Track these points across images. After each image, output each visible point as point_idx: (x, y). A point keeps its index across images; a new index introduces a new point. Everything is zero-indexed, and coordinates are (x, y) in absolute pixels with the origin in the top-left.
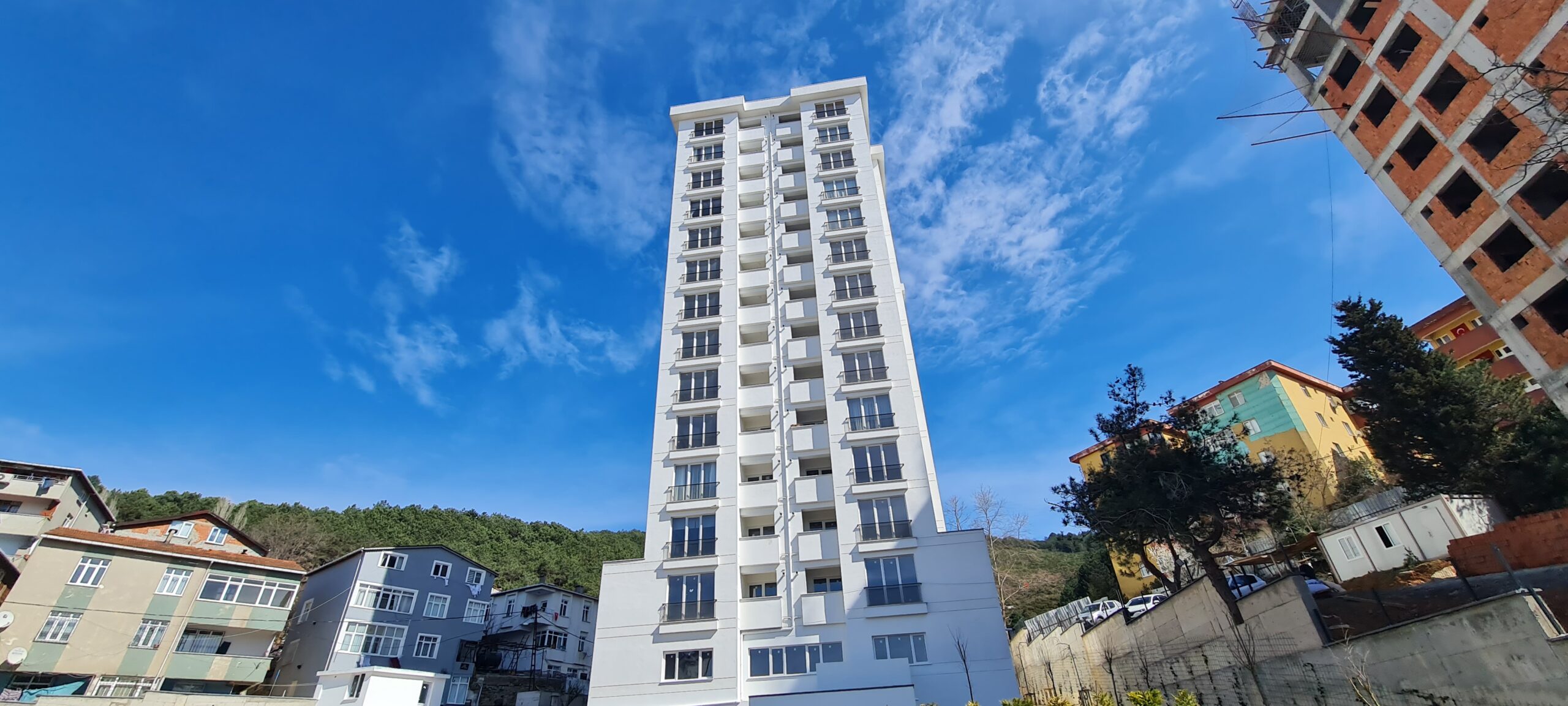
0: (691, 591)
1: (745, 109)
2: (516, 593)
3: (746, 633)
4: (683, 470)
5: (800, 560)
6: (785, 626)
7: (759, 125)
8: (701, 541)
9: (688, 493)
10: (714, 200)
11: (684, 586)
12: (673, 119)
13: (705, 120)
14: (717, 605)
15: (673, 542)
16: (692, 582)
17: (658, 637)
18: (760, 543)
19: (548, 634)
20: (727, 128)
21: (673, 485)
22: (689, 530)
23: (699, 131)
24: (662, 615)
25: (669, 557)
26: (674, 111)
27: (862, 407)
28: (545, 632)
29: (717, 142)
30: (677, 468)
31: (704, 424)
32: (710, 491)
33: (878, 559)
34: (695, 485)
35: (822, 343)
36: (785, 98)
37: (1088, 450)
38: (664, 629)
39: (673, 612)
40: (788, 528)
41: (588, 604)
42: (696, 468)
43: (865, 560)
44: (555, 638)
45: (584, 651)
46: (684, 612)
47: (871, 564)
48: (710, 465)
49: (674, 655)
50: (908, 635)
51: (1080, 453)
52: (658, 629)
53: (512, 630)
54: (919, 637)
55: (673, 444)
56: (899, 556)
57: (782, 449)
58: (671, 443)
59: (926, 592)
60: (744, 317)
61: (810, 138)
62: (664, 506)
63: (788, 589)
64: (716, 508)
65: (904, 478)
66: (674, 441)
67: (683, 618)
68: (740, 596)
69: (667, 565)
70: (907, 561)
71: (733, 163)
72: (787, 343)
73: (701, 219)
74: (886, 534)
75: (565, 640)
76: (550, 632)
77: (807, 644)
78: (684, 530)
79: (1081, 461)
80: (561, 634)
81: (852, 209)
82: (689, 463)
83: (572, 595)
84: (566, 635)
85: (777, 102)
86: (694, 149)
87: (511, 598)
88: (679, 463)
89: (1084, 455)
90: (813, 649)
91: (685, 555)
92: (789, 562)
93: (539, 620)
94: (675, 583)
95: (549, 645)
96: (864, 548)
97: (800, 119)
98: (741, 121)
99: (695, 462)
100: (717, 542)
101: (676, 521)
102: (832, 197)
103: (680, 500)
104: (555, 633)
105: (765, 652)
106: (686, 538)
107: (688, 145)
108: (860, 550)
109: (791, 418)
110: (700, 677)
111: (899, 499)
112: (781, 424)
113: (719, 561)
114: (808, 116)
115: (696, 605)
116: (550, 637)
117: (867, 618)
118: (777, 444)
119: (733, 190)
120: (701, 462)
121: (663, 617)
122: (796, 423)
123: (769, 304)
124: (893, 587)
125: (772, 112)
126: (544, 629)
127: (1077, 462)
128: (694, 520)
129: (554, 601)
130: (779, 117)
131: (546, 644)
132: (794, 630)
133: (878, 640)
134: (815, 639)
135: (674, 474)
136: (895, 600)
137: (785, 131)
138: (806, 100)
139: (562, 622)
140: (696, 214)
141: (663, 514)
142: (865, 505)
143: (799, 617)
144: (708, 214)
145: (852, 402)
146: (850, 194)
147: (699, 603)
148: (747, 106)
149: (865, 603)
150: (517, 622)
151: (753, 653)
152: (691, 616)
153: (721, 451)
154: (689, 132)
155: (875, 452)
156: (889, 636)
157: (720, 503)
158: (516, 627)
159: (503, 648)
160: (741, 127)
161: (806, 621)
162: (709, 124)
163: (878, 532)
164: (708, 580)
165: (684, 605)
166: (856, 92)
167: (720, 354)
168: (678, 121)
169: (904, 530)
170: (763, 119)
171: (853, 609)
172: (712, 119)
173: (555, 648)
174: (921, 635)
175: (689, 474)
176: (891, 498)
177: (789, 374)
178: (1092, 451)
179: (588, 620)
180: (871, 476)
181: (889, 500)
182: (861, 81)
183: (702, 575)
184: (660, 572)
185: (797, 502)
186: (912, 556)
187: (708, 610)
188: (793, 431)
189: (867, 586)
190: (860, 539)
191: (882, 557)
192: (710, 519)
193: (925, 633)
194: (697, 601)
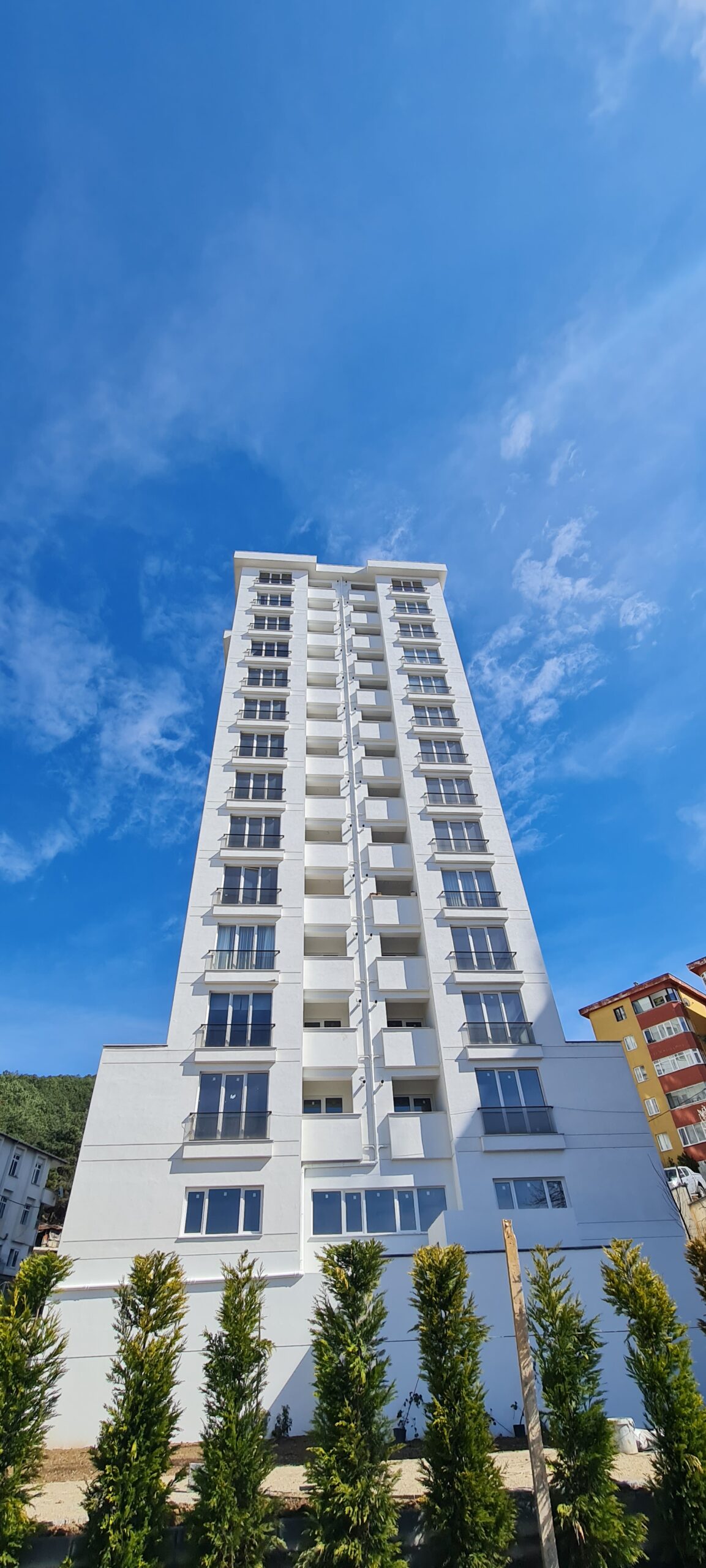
0: (233, 1097)
1: (317, 570)
3: (310, 1166)
4: (227, 933)
5: (386, 1066)
6: (366, 1160)
7: (329, 587)
8: (250, 1028)
9: (235, 963)
10: (279, 643)
11: (223, 1090)
12: (236, 563)
13: (272, 570)
14: (271, 1120)
15: (209, 1025)
16: (234, 1084)
17: (179, 1164)
18: (330, 1038)
20: (295, 581)
21: (215, 949)
22: (234, 1012)
23: (264, 578)
24: (188, 1130)
25: (204, 1045)
26: (238, 554)
27: (459, 881)
29: (284, 592)
30: (221, 928)
31: (260, 878)
32: (266, 959)
33: (491, 1070)
34: (244, 951)
35: (406, 806)
36: (358, 568)
37: (600, 1003)
38: (191, 1152)
39: (205, 1127)
40: (368, 1021)
42: (246, 931)
43: (477, 1070)
46: (220, 1128)
47: (485, 1076)
48: (267, 929)
49: (202, 1194)
50: (540, 1179)
51: (592, 1006)
52: (181, 1150)
54: (556, 1183)
55: (219, 898)
56: (520, 1069)
57: (359, 920)
58: (216, 896)
59: (560, 1119)
60: (310, 766)
61: (387, 607)
62: (200, 975)
63: (370, 1105)
64: (274, 984)
65: (517, 968)
66: (219, 893)
67: (219, 1137)
68: (298, 1109)
69: (201, 1057)
70: (530, 1075)
71: (301, 615)
72: (364, 801)
73: (264, 659)
74: (499, 1039)
77: (396, 1188)
78: (227, 1011)
79: (591, 1015)
81: (435, 677)
82: (238, 923)
85: (352, 570)
86: (258, 595)
88: (225, 922)
89: (596, 1007)
90: (404, 1194)
91: (226, 1045)
92: (370, 1068)
94: (209, 1083)
96: (475, 1053)
97: (375, 589)
98: (311, 581)
99: (246, 923)
100: (274, 1031)
101: (217, 998)
102: (413, 663)
103: (221, 969)
105: (335, 1195)
106: (229, 1021)
107: (251, 589)
108: (471, 1056)
109: (370, 886)
110: (241, 1232)
111: (512, 995)
112: (357, 891)
113: (276, 1056)
114: (384, 588)
115: (240, 1118)
117: (485, 1152)
118: (354, 914)
119: (301, 640)
120: (254, 923)
121: (190, 1133)
122: (375, 892)
123: (341, 757)
124: (514, 1111)
125: (345, 579)
127: (587, 1016)
128: (241, 998)
130: (352, 584)
132: (378, 1166)
133: (500, 1184)
134: (406, 1181)
135: (217, 935)
136: (518, 1130)
137: (359, 597)
138: (384, 574)
140: (257, 652)
141: (199, 986)
142: (470, 998)
143: (386, 1146)
144: (273, 656)
145: (448, 875)
146: (432, 664)
147: (244, 1116)
148: (319, 568)
149: (479, 1129)
151: (317, 1197)
152: (231, 1133)
153: (282, 912)
154: (254, 578)
155: (478, 934)
156: (516, 1180)
157: (280, 978)
160: (311, 585)
161: (397, 1152)
162: (276, 574)
163: (490, 1035)
164: (259, 1080)
165: (220, 1117)
166: (435, 576)
167: (283, 799)
168: (241, 567)
169: (522, 1034)
170: (335, 583)
171: (464, 1137)
172: (280, 570)
174: (558, 1181)
175: (237, 937)
176: (503, 993)
177: (366, 836)
178: (605, 1004)
180: (475, 963)
181: (500, 995)
182: (443, 567)
183: (250, 1074)
184: (189, 1065)
185: (380, 988)
186: (535, 1070)
187: (258, 1126)
188: (374, 901)
189: (480, 1106)
190: (468, 1043)
191: (497, 1069)
192: (264, 998)
193: (563, 1177)
194: (241, 1112)
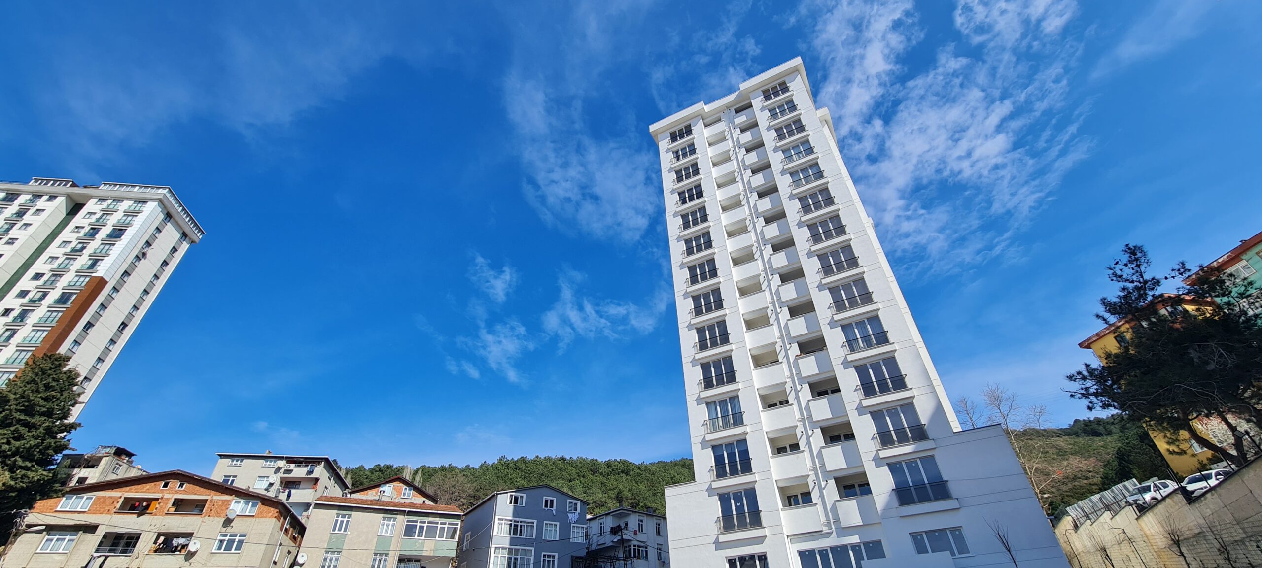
0: (739, 504)
1: (706, 111)
2: (604, 517)
3: (793, 537)
4: (713, 406)
5: (828, 470)
6: (825, 529)
7: (719, 120)
8: (739, 462)
9: (721, 424)
10: (695, 187)
11: (732, 501)
12: (653, 135)
13: (677, 128)
14: (762, 514)
15: (716, 465)
16: (738, 497)
17: (719, 545)
18: (788, 459)
19: (632, 547)
20: (694, 129)
21: (708, 419)
22: (727, 454)
23: (674, 138)
24: (719, 527)
25: (715, 478)
26: (653, 128)
27: (856, 330)
28: (630, 546)
29: (689, 143)
30: (708, 404)
31: (723, 365)
32: (738, 420)
33: (900, 463)
34: (725, 416)
35: (808, 283)
36: (736, 94)
37: (1097, 334)
38: (723, 538)
39: (727, 524)
40: (810, 443)
41: (658, 522)
42: (723, 403)
43: (888, 464)
44: (639, 550)
45: (662, 560)
46: (736, 523)
47: (895, 467)
48: (734, 399)
49: (735, 559)
50: (945, 529)
51: (1090, 339)
52: (718, 538)
53: (606, 546)
54: (956, 531)
55: (701, 386)
56: (920, 458)
57: (792, 376)
58: (700, 385)
59: (953, 488)
60: (738, 274)
61: (763, 118)
62: (703, 437)
63: (822, 496)
64: (746, 433)
65: (909, 386)
66: (701, 383)
67: (736, 528)
68: (780, 506)
69: (715, 485)
70: (929, 461)
71: (705, 155)
72: (778, 288)
73: (689, 204)
74: (903, 439)
75: (646, 552)
76: (634, 546)
77: (849, 544)
78: (723, 455)
79: (1092, 346)
80: (643, 547)
81: (811, 166)
82: (717, 399)
83: (645, 515)
84: (646, 548)
85: (730, 98)
86: (673, 153)
87: (601, 521)
88: (709, 400)
89: (1094, 339)
90: (855, 547)
91: (728, 475)
92: (818, 473)
93: (625, 537)
94: (724, 499)
95: (635, 556)
96: (884, 453)
97: (751, 106)
98: (705, 121)
99: (721, 398)
100: (752, 462)
101: (716, 448)
102: (791, 161)
103: (715, 430)
104: (638, 546)
105: (812, 552)
106: (726, 461)
107: (667, 151)
108: (881, 456)
109: (795, 350)
111: (908, 406)
112: (787, 356)
113: (757, 477)
114: (758, 102)
115: (745, 516)
116: (635, 550)
117: (901, 517)
118: (787, 373)
119: (709, 175)
120: (726, 397)
121: (720, 528)
122: (799, 354)
123: (757, 259)
124: (920, 487)
125: (728, 107)
126: (629, 544)
127: (1088, 347)
128: (729, 446)
129: (633, 521)
130: (735, 110)
131: (632, 556)
132: (834, 533)
133: (915, 536)
134: (855, 539)
135: (706, 409)
136: (924, 499)
137: (741, 119)
138: (754, 90)
139: (641, 537)
140: (684, 202)
141: (704, 444)
142: (877, 415)
143: (837, 520)
144: (694, 199)
145: (846, 328)
146: (807, 155)
147: (747, 514)
148: (707, 108)
149: (895, 503)
150: (609, 540)
151: (802, 554)
152: (743, 526)
153: (740, 386)
154: (667, 140)
155: (876, 367)
156: (926, 532)
157: (748, 429)
158: (609, 544)
159: (602, 560)
160: (706, 126)
161: (844, 523)
162: (681, 131)
163: (895, 438)
164: (751, 494)
165: (735, 517)
166: (795, 71)
167: (724, 307)
168: (657, 135)
169: (920, 433)
170: (722, 114)
171: (886, 509)
172: (682, 126)
173: (640, 559)
174: (958, 528)
175: (718, 408)
176: (900, 406)
177: (785, 314)
178: (1103, 334)
179: (661, 534)
180: (877, 389)
181: (899, 408)
182: (798, 61)
183: (745, 490)
184: (710, 491)
185: (814, 420)
186: (932, 456)
187: (756, 520)
188: (799, 360)
189: (895, 488)
190: (879, 447)
191: (903, 461)
192: (742, 442)
193: (961, 527)
194: (745, 513)
